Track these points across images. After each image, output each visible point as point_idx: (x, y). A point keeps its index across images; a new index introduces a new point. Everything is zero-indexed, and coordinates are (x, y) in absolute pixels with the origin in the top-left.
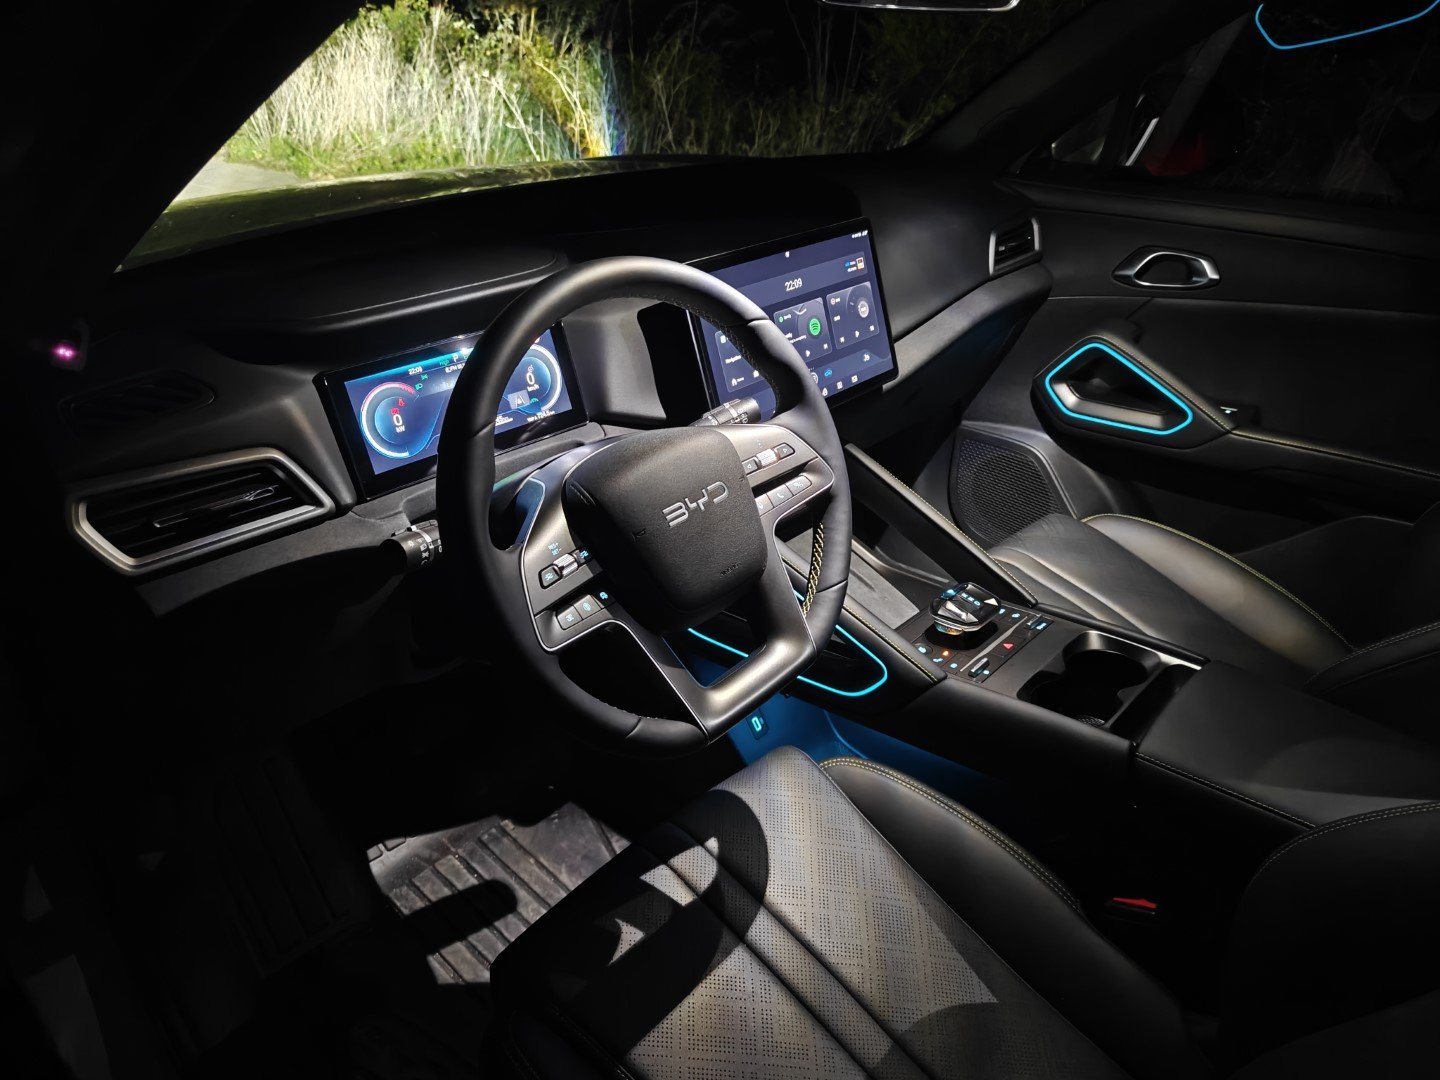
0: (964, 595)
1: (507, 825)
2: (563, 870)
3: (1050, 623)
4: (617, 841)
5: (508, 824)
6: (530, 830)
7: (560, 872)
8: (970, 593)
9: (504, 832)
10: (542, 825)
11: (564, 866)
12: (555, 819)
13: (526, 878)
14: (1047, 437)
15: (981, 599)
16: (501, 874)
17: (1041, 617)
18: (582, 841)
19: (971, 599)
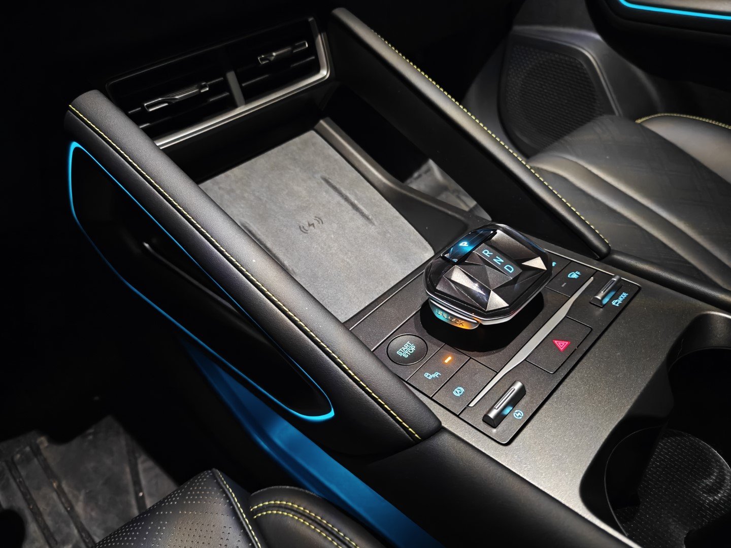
0: (487, 253)
1: (42, 443)
2: (81, 497)
3: (635, 292)
4: (143, 462)
5: (43, 441)
6: (62, 448)
7: (77, 500)
8: (498, 249)
9: (37, 452)
10: (75, 443)
11: (83, 492)
12: (90, 434)
13: (42, 506)
14: (597, 37)
15: (517, 259)
16: (20, 503)
17: (620, 280)
18: (108, 461)
19: (499, 260)
